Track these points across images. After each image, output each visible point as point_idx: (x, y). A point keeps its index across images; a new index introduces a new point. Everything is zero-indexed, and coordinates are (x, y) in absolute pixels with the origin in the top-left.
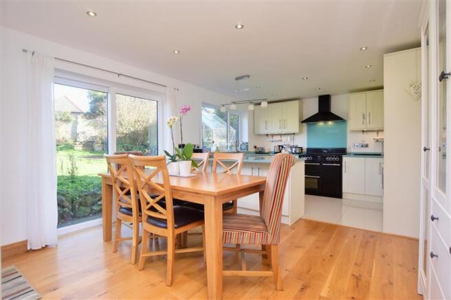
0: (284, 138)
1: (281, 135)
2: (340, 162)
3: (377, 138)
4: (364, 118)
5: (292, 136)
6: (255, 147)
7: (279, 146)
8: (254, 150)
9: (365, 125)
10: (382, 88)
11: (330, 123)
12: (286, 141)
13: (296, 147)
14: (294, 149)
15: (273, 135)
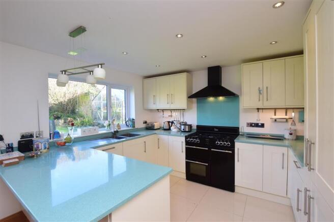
0: (174, 114)
1: (171, 110)
2: (232, 148)
3: (274, 117)
4: (260, 93)
5: (182, 111)
6: (145, 122)
7: (169, 122)
8: (144, 126)
9: (261, 102)
10: (301, 53)
11: (221, 98)
12: (176, 116)
13: (185, 124)
14: (183, 127)
15: (163, 110)
